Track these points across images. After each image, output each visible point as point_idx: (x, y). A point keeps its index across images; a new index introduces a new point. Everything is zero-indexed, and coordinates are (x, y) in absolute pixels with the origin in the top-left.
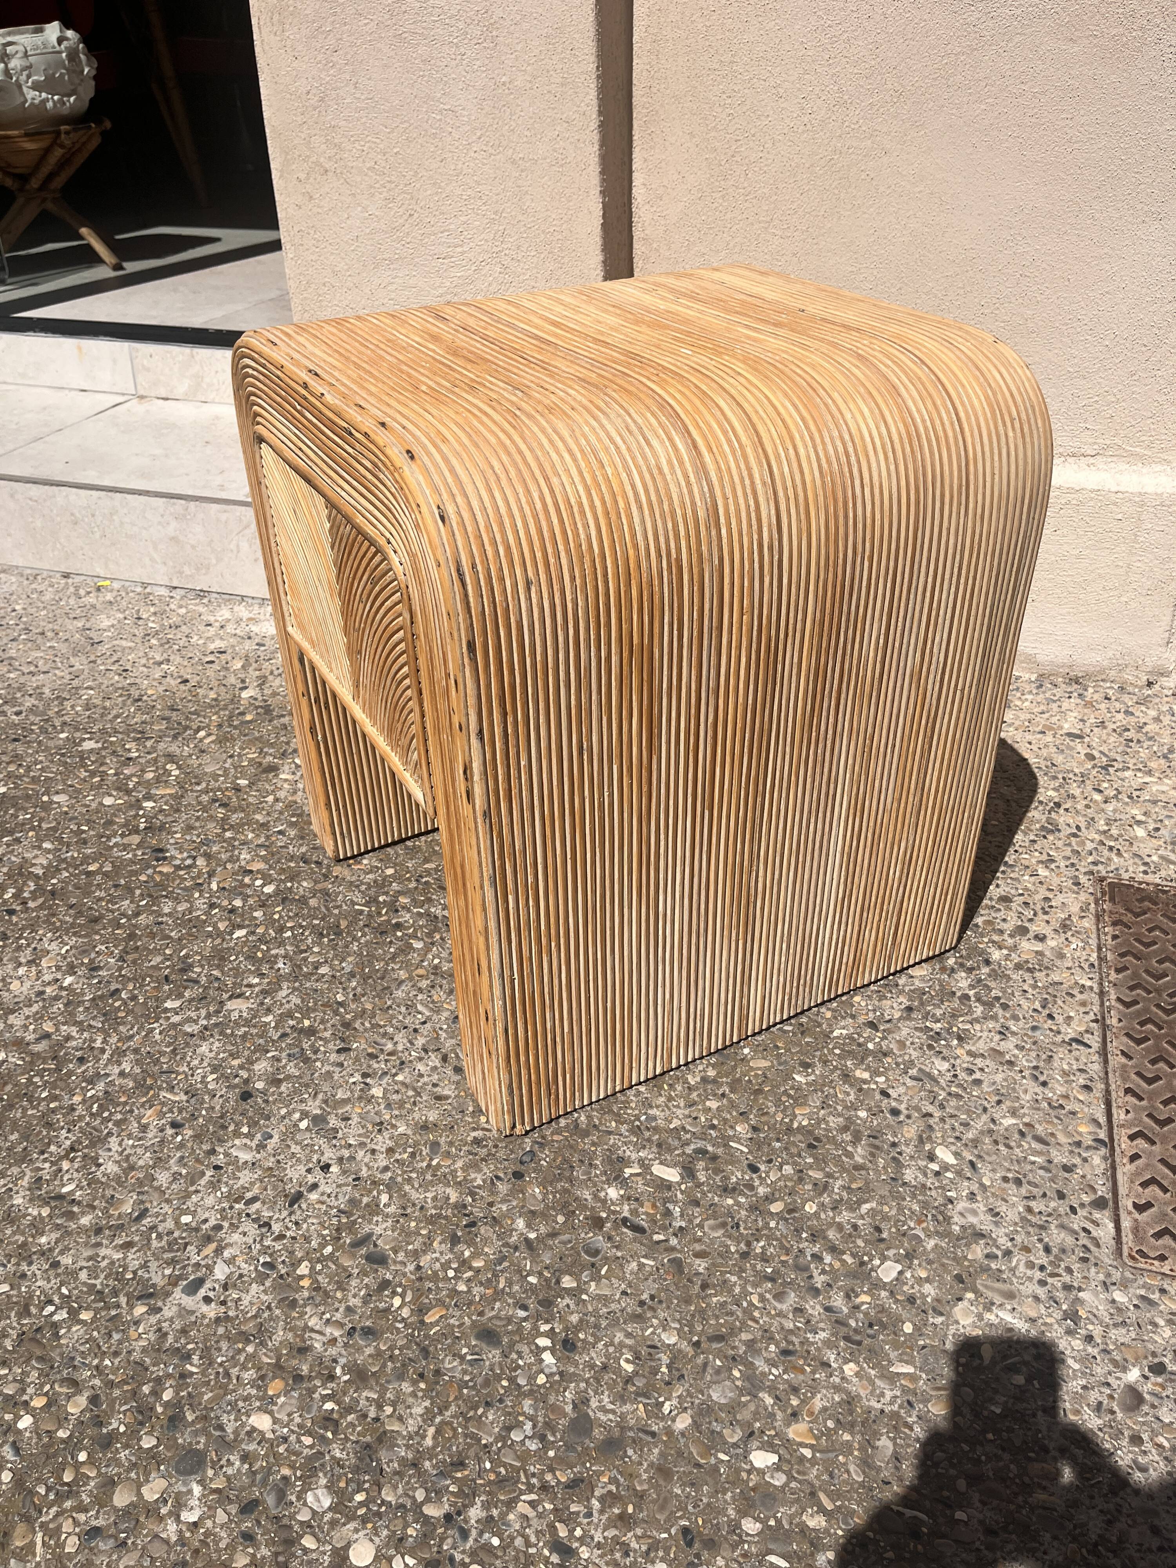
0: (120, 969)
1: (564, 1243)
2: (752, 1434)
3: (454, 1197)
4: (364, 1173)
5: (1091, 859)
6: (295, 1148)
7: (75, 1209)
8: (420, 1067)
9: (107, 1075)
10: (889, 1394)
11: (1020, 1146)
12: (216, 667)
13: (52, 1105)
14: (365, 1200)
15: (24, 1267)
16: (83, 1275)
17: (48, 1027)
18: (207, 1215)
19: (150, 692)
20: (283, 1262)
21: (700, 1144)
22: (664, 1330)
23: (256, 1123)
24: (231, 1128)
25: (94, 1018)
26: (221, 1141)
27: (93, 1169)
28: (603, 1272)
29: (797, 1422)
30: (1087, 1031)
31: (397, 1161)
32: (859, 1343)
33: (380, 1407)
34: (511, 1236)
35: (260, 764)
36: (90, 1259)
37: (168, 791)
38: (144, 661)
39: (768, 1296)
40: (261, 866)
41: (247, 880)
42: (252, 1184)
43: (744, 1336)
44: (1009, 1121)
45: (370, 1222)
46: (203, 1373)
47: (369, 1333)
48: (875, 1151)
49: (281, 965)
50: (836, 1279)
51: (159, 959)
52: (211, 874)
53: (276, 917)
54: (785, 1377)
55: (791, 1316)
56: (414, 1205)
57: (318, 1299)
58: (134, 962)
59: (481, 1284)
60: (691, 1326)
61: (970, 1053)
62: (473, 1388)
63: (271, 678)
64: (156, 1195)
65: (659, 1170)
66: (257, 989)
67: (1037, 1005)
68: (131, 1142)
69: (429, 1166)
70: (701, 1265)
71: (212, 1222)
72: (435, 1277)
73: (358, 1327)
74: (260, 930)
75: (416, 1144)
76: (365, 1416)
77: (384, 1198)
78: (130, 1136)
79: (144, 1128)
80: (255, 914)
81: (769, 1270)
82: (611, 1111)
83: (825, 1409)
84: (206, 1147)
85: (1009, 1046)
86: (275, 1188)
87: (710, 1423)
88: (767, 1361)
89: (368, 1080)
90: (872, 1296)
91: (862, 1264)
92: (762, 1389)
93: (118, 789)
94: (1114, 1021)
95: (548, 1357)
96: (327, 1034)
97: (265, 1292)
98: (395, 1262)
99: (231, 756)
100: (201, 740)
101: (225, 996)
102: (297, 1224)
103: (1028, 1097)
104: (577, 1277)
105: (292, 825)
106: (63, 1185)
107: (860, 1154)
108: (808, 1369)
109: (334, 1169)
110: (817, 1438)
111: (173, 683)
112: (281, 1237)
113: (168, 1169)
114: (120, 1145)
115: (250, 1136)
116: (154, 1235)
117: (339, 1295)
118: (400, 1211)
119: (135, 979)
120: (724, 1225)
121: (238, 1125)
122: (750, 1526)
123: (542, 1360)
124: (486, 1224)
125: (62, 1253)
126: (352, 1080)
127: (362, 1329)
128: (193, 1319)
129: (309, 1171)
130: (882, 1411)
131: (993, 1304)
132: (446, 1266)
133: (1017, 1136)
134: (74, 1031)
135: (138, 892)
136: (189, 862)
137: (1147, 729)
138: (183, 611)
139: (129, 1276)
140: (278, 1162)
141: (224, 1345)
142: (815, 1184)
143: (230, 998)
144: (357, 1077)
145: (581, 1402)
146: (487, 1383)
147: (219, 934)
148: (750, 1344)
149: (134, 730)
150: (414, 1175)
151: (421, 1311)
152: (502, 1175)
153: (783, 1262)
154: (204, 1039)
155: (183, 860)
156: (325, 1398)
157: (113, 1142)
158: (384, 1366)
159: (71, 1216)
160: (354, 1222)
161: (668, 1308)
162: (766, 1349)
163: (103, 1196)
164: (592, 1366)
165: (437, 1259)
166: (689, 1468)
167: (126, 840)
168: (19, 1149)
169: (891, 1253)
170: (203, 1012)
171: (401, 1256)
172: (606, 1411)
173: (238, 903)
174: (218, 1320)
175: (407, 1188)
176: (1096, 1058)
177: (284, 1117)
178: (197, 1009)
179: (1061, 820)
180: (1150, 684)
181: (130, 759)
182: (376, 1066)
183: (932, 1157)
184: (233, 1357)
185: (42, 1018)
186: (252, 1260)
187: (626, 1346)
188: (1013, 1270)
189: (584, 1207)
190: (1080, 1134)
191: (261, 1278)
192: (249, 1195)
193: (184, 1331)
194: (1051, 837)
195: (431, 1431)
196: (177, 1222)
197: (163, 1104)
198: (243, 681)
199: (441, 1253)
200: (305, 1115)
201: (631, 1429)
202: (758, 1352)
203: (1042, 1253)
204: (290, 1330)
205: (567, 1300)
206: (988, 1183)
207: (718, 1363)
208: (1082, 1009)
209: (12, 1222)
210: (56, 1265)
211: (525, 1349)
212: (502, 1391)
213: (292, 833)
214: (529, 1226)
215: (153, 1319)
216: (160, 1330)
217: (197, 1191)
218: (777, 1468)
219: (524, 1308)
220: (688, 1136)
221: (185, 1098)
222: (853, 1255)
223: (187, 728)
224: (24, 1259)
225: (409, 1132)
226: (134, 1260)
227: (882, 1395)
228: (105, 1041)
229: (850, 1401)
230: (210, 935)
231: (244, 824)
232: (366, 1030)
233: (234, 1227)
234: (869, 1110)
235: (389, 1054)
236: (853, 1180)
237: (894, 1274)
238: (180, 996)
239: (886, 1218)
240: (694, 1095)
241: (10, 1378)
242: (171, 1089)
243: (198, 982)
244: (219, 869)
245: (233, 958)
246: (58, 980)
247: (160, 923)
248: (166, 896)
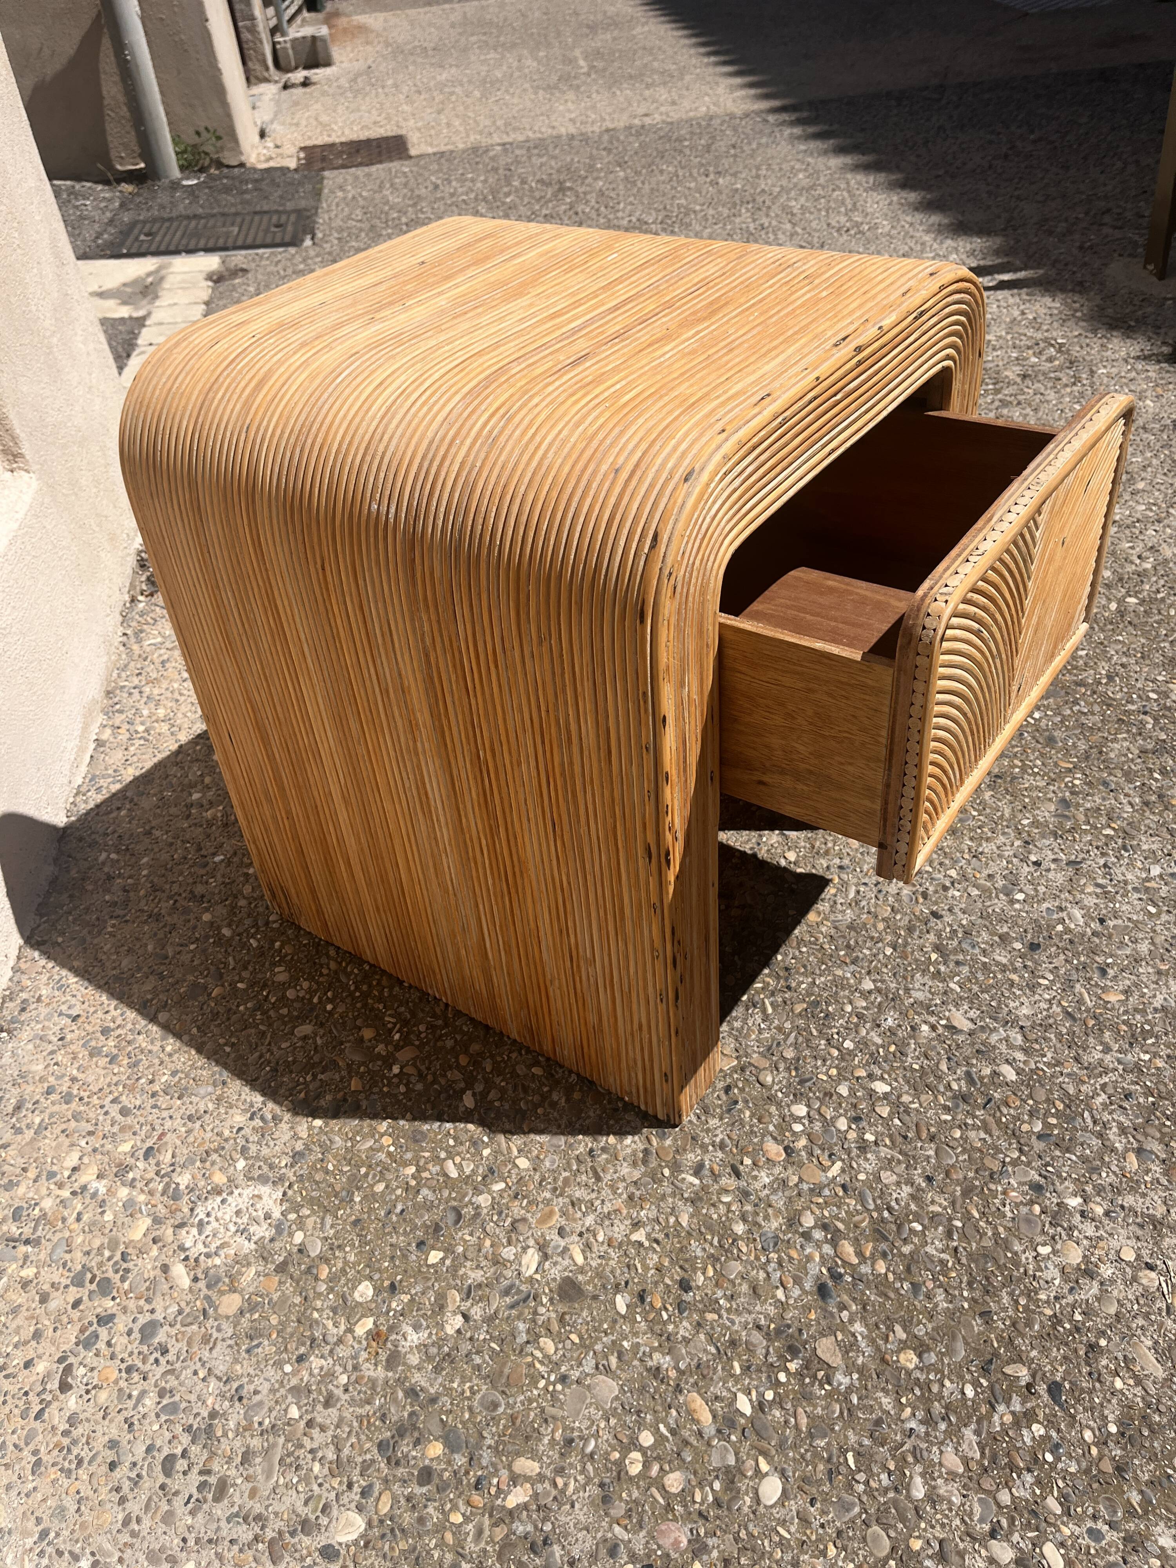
0: (1015, 1163)
4: (1017, 844)
6: (1041, 889)
9: (1120, 1062)
14: (1035, 831)
18: (1136, 903)
20: (1116, 844)
23: (1047, 926)
24: (1067, 937)
25: (1085, 1129)
26: (1083, 935)
31: (992, 832)
41: (802, 1143)
42: (1090, 894)
45: (1046, 821)
47: (1105, 784)
49: (890, 1022)
51: (972, 1134)
52: (822, 1185)
53: (833, 1072)
56: (1013, 808)
64: (1158, 941)
66: (933, 1020)
68: (1145, 991)
69: (979, 816)
71: (1137, 895)
72: (1046, 774)
74: (862, 1073)
75: (971, 830)
77: (1025, 822)
78: (1143, 995)
79: (1127, 992)
80: (846, 1091)
84: (1097, 940)
86: (1078, 882)
89: (947, 885)
96: (932, 937)
97: (1140, 841)
98: (1057, 795)
101: (961, 1038)
102: (1088, 853)
109: (1033, 858)
112: (1103, 854)
114: (1155, 996)
115: (1062, 921)
117: (1103, 808)
118: (1024, 813)
121: (1060, 935)
126: (957, 894)
127: (1107, 788)
129: (1048, 871)
134: (1113, 1133)
135: (906, 1249)
140: (1060, 891)
146: (1074, 730)
150: (995, 817)
154: (1017, 1018)
155: (818, 1245)
156: (1156, 780)
157: (1158, 1002)
158: (1114, 769)
160: (1055, 827)
165: (1033, 781)
167: (836, 1360)
170: (994, 1038)
171: (1051, 795)
173: (842, 1124)
175: (1006, 816)
177: (1026, 913)
178: (994, 1047)
182: (931, 889)
185: (1130, 1181)
191: (1135, 849)
192: (1099, 890)
195: (1119, 737)
196: (1158, 914)
197: (1097, 997)
199: (1028, 780)
200: (1012, 902)
221: (1078, 986)
228: (1096, 1094)
233: (1126, 882)
238: (995, 1074)
242: (1080, 1001)
243: (968, 1074)
244: (805, 1187)
245: (916, 1067)
246: (1083, 1214)
247: (929, 1179)
248: (890, 1209)
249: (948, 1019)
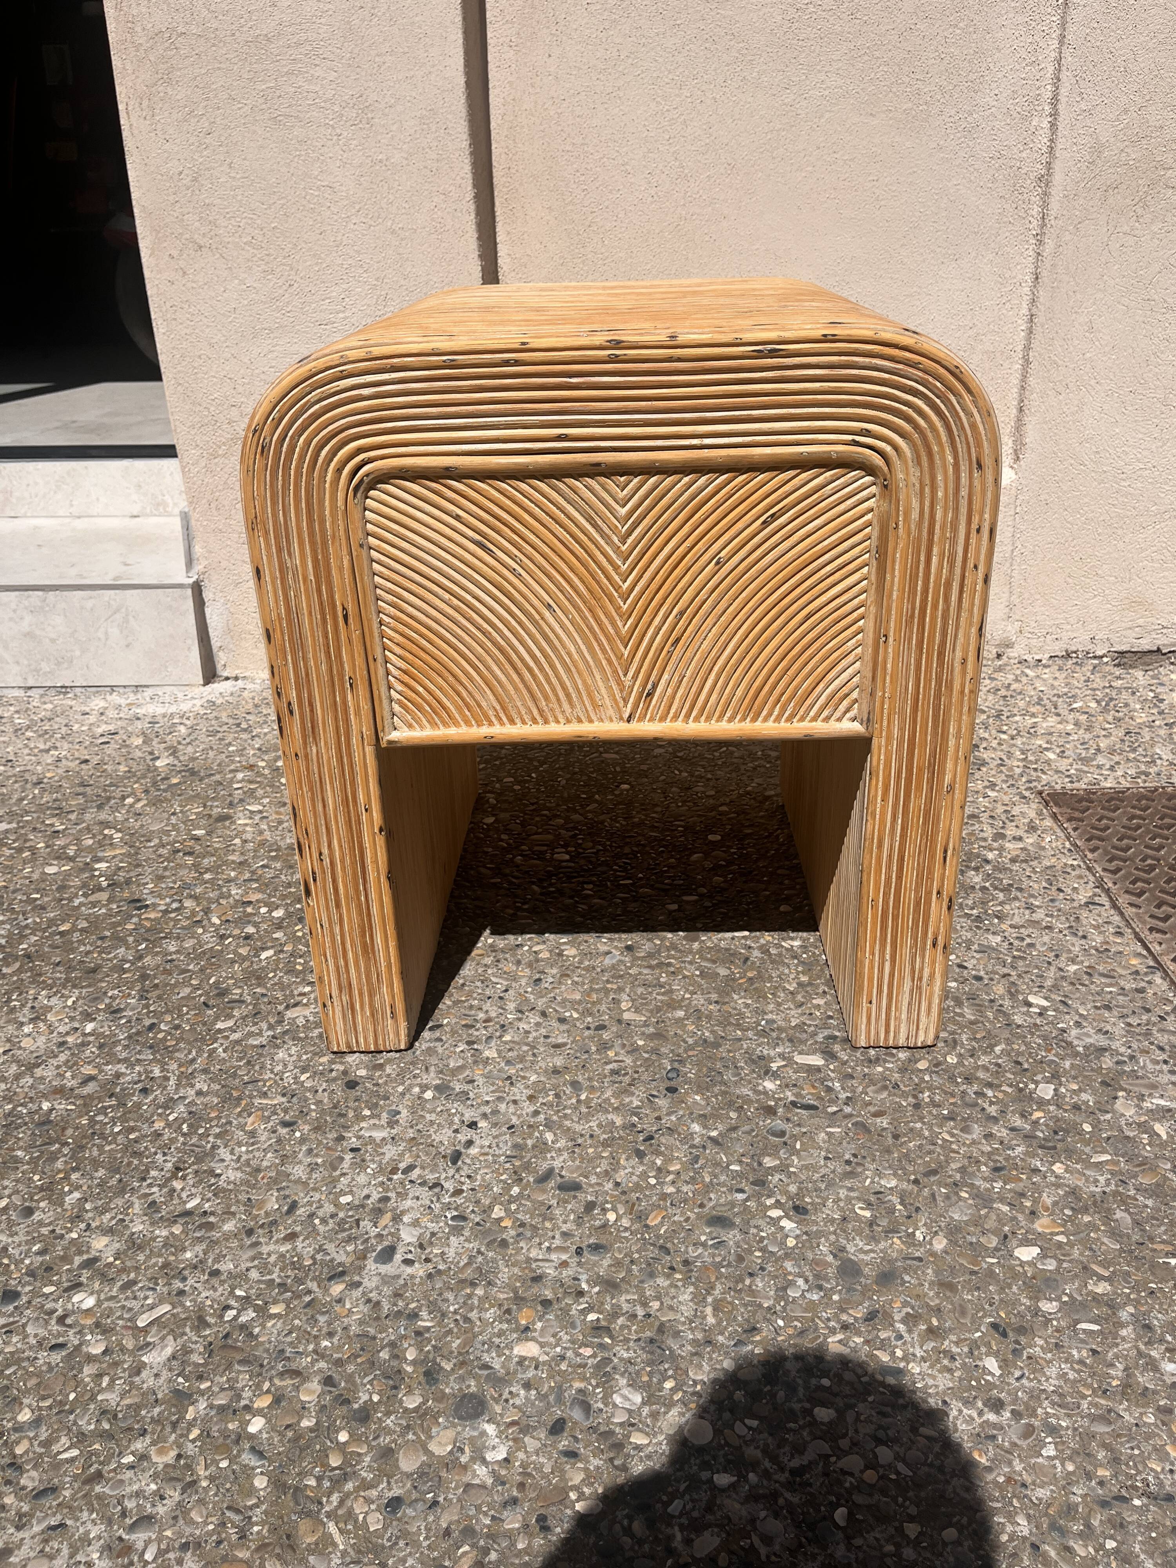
0: (147, 1006)
1: (749, 1133)
2: (1006, 1237)
3: (619, 1121)
4: (515, 1120)
5: (1024, 779)
6: (431, 1116)
7: (212, 1219)
8: (523, 1025)
9: (183, 1098)
10: (1102, 1179)
11: (1092, 983)
12: (113, 746)
13: (132, 1136)
14: (530, 1142)
15: (178, 1284)
16: (254, 1275)
17: (88, 1070)
18: (366, 1192)
19: (48, 775)
20: (473, 1211)
21: (826, 1033)
22: (880, 1178)
23: (376, 1105)
24: (351, 1114)
25: (139, 1052)
26: (346, 1127)
27: (213, 1181)
28: (798, 1146)
29: (1038, 1218)
30: (1095, 895)
31: (544, 1104)
32: (1055, 1148)
33: (645, 1305)
34: (693, 1139)
35: (210, 816)
36: (253, 1259)
37: (118, 852)
38: (27, 751)
39: (955, 1132)
40: (260, 896)
41: (249, 910)
42: (401, 1155)
43: (954, 1166)
44: (1073, 968)
45: (545, 1159)
46: (440, 1324)
48: (979, 1008)
50: (1006, 1106)
52: (207, 911)
53: (300, 934)
54: (1008, 1187)
55: (984, 1141)
56: (582, 1135)
57: (528, 1234)
58: (159, 997)
59: (687, 1183)
60: (903, 1169)
61: (1011, 926)
62: (729, 1265)
63: (180, 747)
64: (300, 1187)
65: (799, 1059)
66: (312, 996)
67: (1044, 884)
68: (244, 1149)
69: (579, 1101)
70: (883, 1122)
71: (375, 1196)
72: (637, 1187)
73: (583, 1246)
74: (288, 948)
75: (555, 1087)
76: (635, 1316)
77: (549, 1137)
78: (239, 1144)
79: (253, 1134)
80: (275, 936)
81: (946, 1112)
82: (730, 1024)
83: (1055, 1203)
84: (332, 1135)
85: (1040, 915)
86: (427, 1154)
87: (964, 1237)
88: (985, 1179)
89: (475, 1046)
90: (1044, 1111)
91: (1021, 1090)
92: (992, 1201)
93: (58, 858)
94: (1110, 885)
95: (787, 1224)
97: (467, 1240)
98: (591, 1186)
99: (174, 814)
100: (132, 806)
101: (281, 1007)
102: (469, 1177)
103: (1077, 949)
104: (775, 1155)
105: (274, 858)
106: (185, 1203)
107: (969, 1013)
108: (1024, 1177)
109: (482, 1124)
110: (1064, 1226)
111: (73, 765)
112: (458, 1192)
113: (300, 1162)
114: (232, 1153)
115: (375, 1117)
116: (317, 1221)
117: (548, 1225)
118: (570, 1144)
119: (168, 1011)
120: (885, 1088)
121: (357, 1110)
122: (1048, 1306)
123: (783, 1228)
124: (663, 1134)
125: (217, 1260)
126: (458, 1050)
127: (589, 1246)
128: (402, 1282)
129: (456, 1131)
130: (1104, 1193)
131: (1143, 1095)
132: (644, 1176)
133: (1085, 977)
134: (121, 1068)
136: (175, 905)
137: (1012, 688)
138: (49, 706)
139: (308, 1262)
140: (419, 1131)
141: (450, 1296)
142: (946, 1041)
143: (287, 1007)
144: (462, 1047)
145: (839, 1251)
146: (740, 1259)
147: (244, 959)
148: (962, 1170)
149: (48, 808)
150: (569, 1111)
151: (641, 1217)
152: (655, 1093)
153: (951, 1104)
154: (277, 1047)
155: (168, 904)
156: (584, 1312)
157: (223, 1153)
158: (630, 1271)
159: (210, 1226)
160: (529, 1163)
161: (874, 1160)
162: (979, 1170)
163: (238, 1201)
164: (833, 1221)
165: (632, 1174)
166: (967, 1277)
167: (92, 898)
168: (113, 1182)
169: (1039, 1077)
170: (264, 1026)
171: (593, 1179)
172: (866, 1252)
173: (250, 930)
174: (430, 1276)
175: (568, 1123)
176: (1112, 912)
177: (403, 1094)
178: (256, 1023)
179: (985, 756)
180: (999, 656)
181: (58, 832)
182: (476, 1033)
183: (1030, 1005)
184: (464, 1303)
185: (76, 1064)
186: (436, 1219)
187: (854, 1198)
188: (1144, 1067)
189: (749, 1102)
190: (1134, 965)
191: (457, 1231)
192: (403, 1166)
193: (397, 1295)
194: (984, 769)
195: (709, 1310)
196: (337, 1205)
197: (262, 1109)
198: (151, 753)
199: (633, 1167)
201: (896, 1260)
202: (973, 1175)
203: (1158, 1052)
204: (513, 1265)
205: (777, 1177)
206: (1085, 1013)
207: (943, 1190)
208: (1082, 881)
209: (141, 1248)
210: (215, 1273)
211: (761, 1222)
212: (759, 1261)
213: (278, 865)
214: (705, 1127)
215: (357, 1293)
216: (369, 1301)
217: (344, 1174)
218: (1043, 1256)
219: (742, 1191)
220: (812, 1028)
221: (284, 1100)
222: (1011, 1086)
223: (109, 799)
224: (173, 1277)
225: (542, 1079)
226: (305, 1247)
227: (1096, 1181)
228: (163, 1070)
229: (1074, 1192)
230: (233, 962)
231: (220, 866)
232: (449, 1007)
233: (402, 1196)
234: (956, 980)
235: (485, 1021)
236: (975, 1032)
237: (1052, 1092)
238: (229, 1017)
239: (1019, 1053)
240: (799, 998)
241: (216, 1389)
242: (265, 1095)
243: (243, 1002)
244: (213, 906)
245: (271, 975)
246: (77, 1029)
247: (171, 961)
248: (166, 938)
249: (306, 1005)
